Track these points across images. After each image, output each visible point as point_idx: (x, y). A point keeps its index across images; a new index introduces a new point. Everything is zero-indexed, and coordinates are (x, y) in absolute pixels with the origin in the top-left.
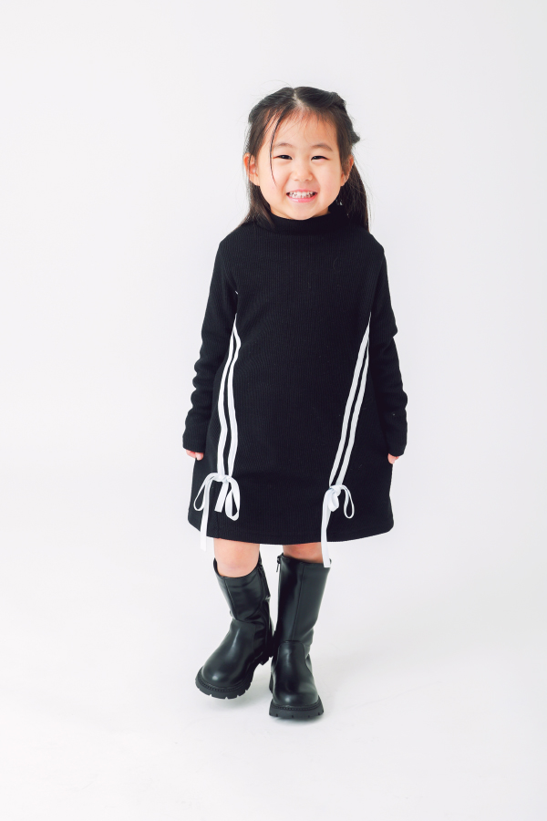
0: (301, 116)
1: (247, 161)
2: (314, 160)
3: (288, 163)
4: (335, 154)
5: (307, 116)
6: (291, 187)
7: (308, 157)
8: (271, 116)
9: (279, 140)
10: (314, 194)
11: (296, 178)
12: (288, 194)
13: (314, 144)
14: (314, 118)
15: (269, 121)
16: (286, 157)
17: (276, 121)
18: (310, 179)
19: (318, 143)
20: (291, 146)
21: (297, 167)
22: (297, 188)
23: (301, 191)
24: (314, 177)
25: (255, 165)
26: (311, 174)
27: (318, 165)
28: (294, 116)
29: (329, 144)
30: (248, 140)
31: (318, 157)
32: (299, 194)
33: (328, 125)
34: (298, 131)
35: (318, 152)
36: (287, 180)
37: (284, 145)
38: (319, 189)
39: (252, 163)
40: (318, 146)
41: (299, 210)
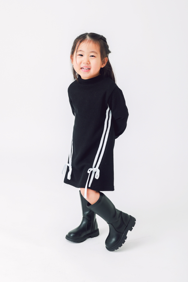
0: (87, 42)
2: (91, 57)
3: (81, 57)
4: (99, 56)
5: (90, 41)
6: (82, 66)
7: (89, 55)
9: (79, 49)
10: (90, 69)
11: (84, 62)
12: (81, 68)
14: (92, 42)
15: (77, 43)
16: (82, 55)
17: (79, 42)
18: (88, 63)
19: (92, 51)
20: (83, 51)
21: (84, 59)
22: (84, 66)
23: (86, 67)
24: (90, 63)
26: (89, 61)
27: (92, 59)
28: (85, 41)
29: (96, 52)
31: (93, 56)
33: (96, 45)
34: (87, 47)
35: (92, 54)
36: (81, 63)
37: (81, 51)
38: (91, 67)
40: (93, 52)
41: (85, 76)
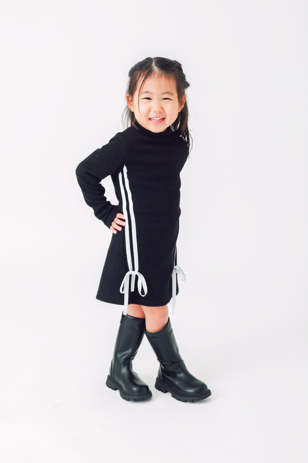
0: (156, 76)
1: (128, 98)
2: (164, 100)
3: (150, 102)
4: (175, 97)
5: (160, 76)
6: (152, 115)
7: (160, 99)
8: (140, 75)
9: (144, 90)
10: (164, 119)
12: (150, 119)
13: (163, 92)
14: (163, 77)
15: (139, 78)
16: (149, 99)
17: (143, 79)
18: (161, 111)
19: (166, 91)
20: (151, 93)
21: (154, 104)
22: (155, 116)
23: (157, 117)
24: (164, 110)
25: (132, 100)
26: (162, 108)
27: (166, 103)
28: (153, 76)
29: (171, 91)
30: (128, 87)
31: (166, 99)
32: (155, 119)
33: (171, 81)
34: (155, 84)
35: (166, 96)
36: (149, 111)
37: (147, 92)
38: (166, 116)
39: (130, 99)
40: (166, 93)
41: (155, 128)
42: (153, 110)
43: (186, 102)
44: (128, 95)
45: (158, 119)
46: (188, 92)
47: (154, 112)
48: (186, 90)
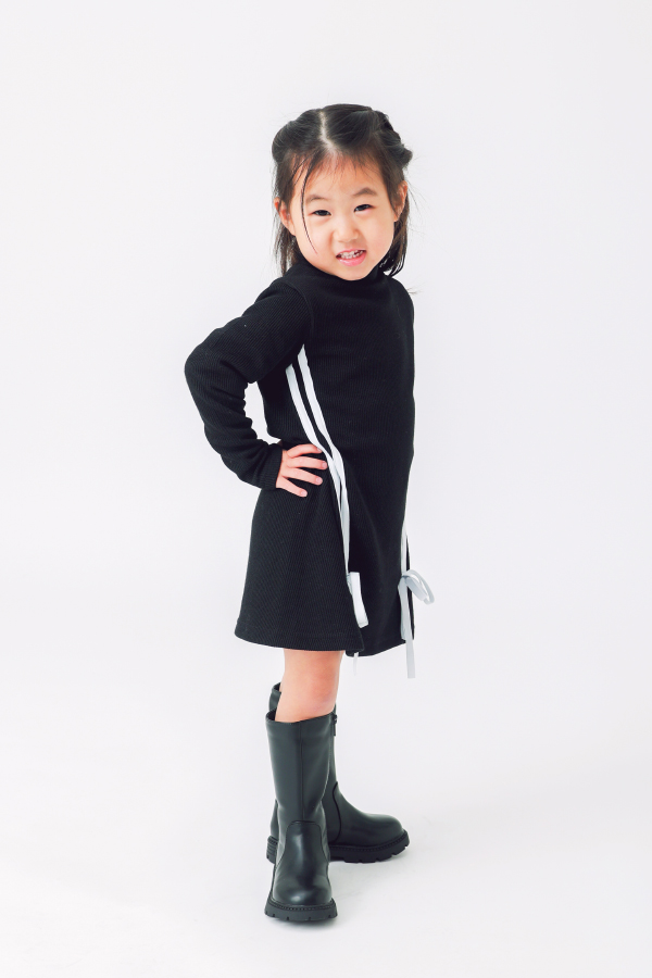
0: (333, 167)
1: (278, 206)
2: (358, 213)
3: (327, 220)
4: (381, 199)
5: (341, 165)
6: (338, 249)
7: (350, 209)
9: (313, 191)
10: (365, 252)
11: (340, 238)
12: (339, 257)
13: (353, 192)
16: (323, 213)
17: (306, 172)
18: (356, 237)
19: (359, 190)
21: (339, 225)
22: (345, 249)
24: (361, 236)
26: (357, 231)
27: (364, 218)
28: (326, 166)
29: (371, 188)
31: (362, 208)
32: (348, 254)
35: (362, 201)
37: (317, 198)
38: (367, 246)
40: (360, 193)
41: (352, 271)
42: (337, 237)
43: (407, 201)
44: (278, 201)
45: (353, 253)
46: (411, 173)
47: (341, 242)
48: (405, 172)
